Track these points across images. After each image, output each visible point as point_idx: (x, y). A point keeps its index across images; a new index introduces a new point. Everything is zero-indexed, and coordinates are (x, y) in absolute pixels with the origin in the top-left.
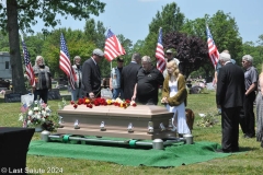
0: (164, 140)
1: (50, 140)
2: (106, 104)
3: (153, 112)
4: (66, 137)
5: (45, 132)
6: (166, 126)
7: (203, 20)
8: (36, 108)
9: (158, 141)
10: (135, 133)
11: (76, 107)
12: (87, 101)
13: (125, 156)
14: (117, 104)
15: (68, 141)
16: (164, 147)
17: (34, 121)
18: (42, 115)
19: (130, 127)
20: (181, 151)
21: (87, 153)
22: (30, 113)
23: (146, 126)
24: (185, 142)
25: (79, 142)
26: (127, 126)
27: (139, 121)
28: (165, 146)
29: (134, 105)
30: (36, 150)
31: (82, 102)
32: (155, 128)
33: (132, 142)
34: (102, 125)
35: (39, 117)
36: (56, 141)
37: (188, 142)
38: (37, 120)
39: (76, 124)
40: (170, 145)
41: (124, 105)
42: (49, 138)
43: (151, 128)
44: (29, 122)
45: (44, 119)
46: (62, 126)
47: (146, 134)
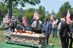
1: (8, 43)
2: (26, 33)
3: (40, 36)
4: (13, 42)
6: (44, 41)
9: (40, 45)
10: (34, 43)
11: (16, 33)
12: (20, 31)
14: (29, 33)
15: (13, 44)
19: (32, 40)
22: (6, 34)
23: (37, 41)
24: (50, 47)
27: (35, 39)
29: (34, 34)
31: (18, 32)
32: (40, 41)
33: (32, 45)
34: (24, 39)
35: (8, 35)
37: (51, 46)
38: (8, 36)
39: (16, 38)
41: (31, 33)
42: (7, 42)
43: (39, 41)
44: (5, 37)
45: (10, 36)
46: (12, 39)
47: (37, 43)
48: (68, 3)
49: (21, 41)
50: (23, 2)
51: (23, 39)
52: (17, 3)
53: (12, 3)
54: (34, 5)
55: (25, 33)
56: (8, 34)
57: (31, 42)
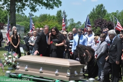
3: (70, 64)
4: (20, 75)
5: (8, 72)
6: (79, 73)
8: (10, 56)
10: (59, 76)
19: (57, 72)
26: (55, 71)
27: (62, 69)
32: (71, 73)
33: (57, 81)
34: (41, 70)
35: (11, 61)
38: (10, 63)
39: (26, 68)
43: (69, 73)
44: (5, 64)
45: (14, 63)
46: (18, 69)
47: (66, 77)
48: (102, 5)
50: (34, 4)
52: (24, 5)
53: (16, 5)
54: (51, 9)
56: (10, 58)
57: (54, 75)
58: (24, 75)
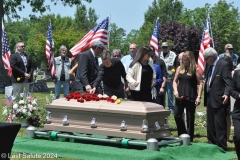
0: (159, 140)
1: (36, 137)
2: (98, 100)
3: (147, 109)
4: (54, 133)
5: (31, 128)
6: (162, 125)
7: (203, 10)
8: (21, 102)
9: (152, 140)
13: (117, 156)
14: (109, 100)
15: (55, 138)
16: (158, 147)
17: (19, 115)
18: (28, 109)
19: (123, 125)
20: (177, 153)
21: (76, 152)
22: (15, 106)
23: (140, 125)
24: (182, 143)
25: (68, 140)
26: (120, 123)
27: (132, 119)
28: (160, 146)
30: (21, 147)
32: (149, 127)
33: (125, 141)
34: (93, 122)
35: (24, 111)
36: (43, 138)
37: (184, 142)
38: (22, 114)
39: (65, 120)
40: (165, 146)
42: (35, 135)
43: (145, 127)
44: (14, 116)
45: (30, 114)
46: (50, 122)
47: (140, 133)
49: (79, 127)
51: (91, 120)
55: (94, 99)
56: (23, 105)
57: (118, 131)
58: (62, 132)
